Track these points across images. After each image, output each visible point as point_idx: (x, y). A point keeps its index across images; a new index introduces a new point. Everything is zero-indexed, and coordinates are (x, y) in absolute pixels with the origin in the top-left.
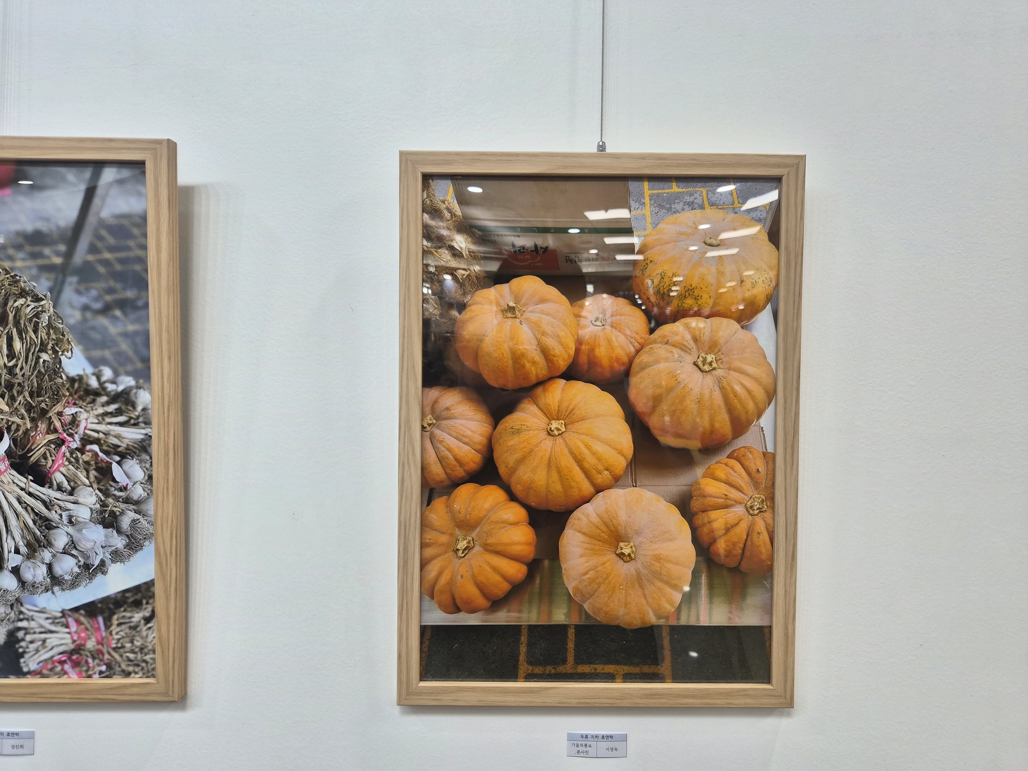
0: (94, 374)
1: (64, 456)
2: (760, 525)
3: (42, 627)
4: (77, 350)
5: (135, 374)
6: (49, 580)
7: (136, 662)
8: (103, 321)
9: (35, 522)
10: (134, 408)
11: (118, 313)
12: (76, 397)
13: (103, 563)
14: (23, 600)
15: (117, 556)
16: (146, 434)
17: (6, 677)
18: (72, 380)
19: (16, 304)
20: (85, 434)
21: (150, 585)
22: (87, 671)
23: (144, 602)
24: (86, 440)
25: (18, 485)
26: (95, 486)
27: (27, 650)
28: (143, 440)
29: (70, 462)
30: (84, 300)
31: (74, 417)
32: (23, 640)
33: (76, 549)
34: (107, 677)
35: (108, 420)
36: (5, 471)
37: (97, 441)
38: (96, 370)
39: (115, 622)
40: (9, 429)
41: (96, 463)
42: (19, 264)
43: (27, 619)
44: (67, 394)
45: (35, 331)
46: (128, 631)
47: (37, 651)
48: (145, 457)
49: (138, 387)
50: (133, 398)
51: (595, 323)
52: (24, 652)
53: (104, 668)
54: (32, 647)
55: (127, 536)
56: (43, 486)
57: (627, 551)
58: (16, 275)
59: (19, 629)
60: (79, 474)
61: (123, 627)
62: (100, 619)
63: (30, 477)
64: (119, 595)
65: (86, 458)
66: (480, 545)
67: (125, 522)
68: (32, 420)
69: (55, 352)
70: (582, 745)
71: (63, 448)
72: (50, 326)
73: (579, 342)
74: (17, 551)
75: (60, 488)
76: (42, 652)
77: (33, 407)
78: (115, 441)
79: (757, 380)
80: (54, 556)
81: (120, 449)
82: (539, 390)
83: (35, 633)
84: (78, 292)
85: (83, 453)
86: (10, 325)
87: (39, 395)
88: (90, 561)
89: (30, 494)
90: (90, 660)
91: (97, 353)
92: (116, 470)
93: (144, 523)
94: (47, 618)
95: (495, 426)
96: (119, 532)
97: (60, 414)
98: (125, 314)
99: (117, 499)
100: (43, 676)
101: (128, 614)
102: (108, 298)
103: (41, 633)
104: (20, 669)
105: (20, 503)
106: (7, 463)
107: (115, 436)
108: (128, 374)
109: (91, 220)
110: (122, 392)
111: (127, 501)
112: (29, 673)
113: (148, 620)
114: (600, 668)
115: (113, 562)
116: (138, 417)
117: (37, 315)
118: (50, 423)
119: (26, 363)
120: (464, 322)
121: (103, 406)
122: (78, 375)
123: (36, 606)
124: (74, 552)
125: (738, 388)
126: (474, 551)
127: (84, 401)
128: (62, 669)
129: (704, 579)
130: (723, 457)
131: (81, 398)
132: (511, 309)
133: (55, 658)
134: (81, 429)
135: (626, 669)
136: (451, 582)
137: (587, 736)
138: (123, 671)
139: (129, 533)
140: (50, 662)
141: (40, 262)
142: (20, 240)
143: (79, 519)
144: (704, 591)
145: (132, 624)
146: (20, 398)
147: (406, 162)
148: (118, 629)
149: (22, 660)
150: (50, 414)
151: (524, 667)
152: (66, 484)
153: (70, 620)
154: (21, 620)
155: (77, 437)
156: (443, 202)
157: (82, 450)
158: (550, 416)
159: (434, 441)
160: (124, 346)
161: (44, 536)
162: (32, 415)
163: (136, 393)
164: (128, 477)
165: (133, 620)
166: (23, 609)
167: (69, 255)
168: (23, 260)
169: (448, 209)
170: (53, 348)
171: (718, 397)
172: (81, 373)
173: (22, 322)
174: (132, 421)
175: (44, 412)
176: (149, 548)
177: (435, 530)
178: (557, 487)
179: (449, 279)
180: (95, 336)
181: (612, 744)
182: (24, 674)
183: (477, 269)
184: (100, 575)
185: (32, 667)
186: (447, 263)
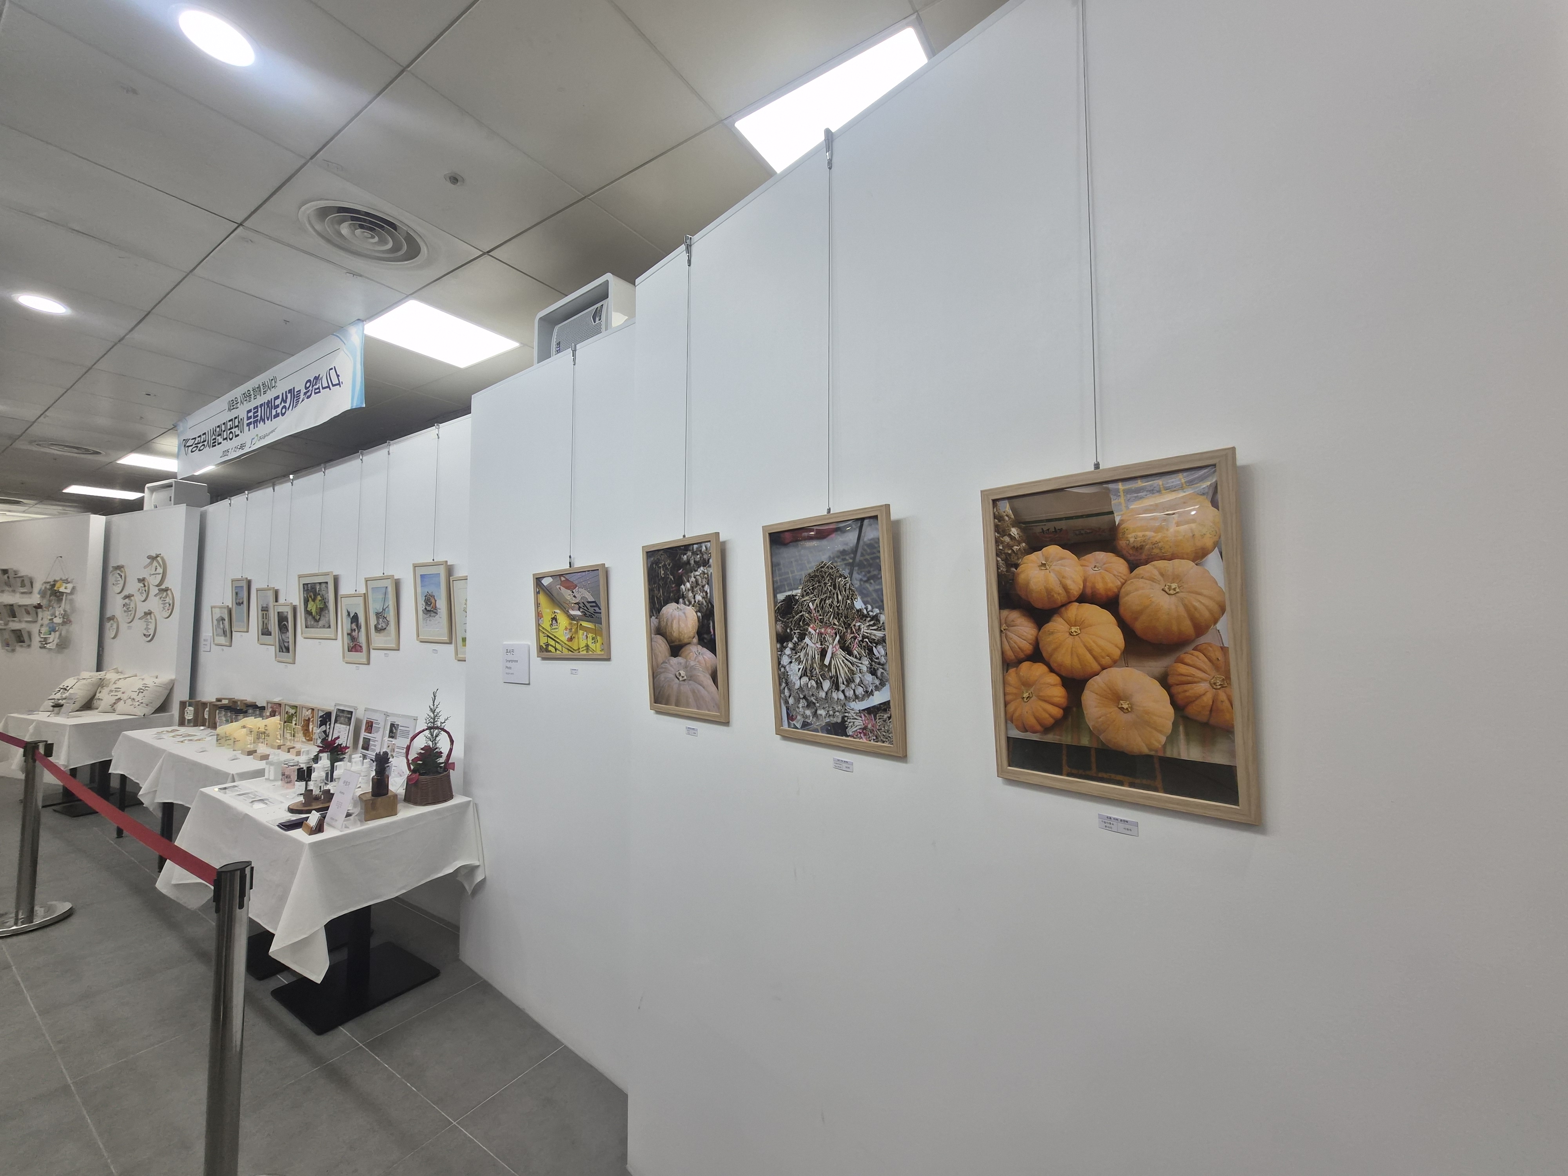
0: (865, 608)
1: (857, 643)
2: (1222, 696)
3: (853, 716)
4: (859, 598)
5: (879, 608)
6: (854, 696)
7: (886, 737)
8: (868, 585)
9: (848, 671)
10: (879, 622)
11: (872, 581)
12: (859, 618)
13: (872, 691)
14: (846, 705)
15: (877, 688)
16: (884, 634)
17: (842, 736)
18: (858, 611)
19: (839, 581)
20: (863, 634)
21: (889, 702)
22: (869, 738)
23: (888, 710)
24: (864, 637)
25: (842, 655)
26: (868, 657)
28: (883, 637)
29: (859, 646)
30: (860, 577)
32: (847, 721)
34: (876, 742)
35: (871, 628)
36: (838, 649)
37: (867, 637)
38: (866, 606)
39: (878, 718)
40: (839, 632)
41: (868, 647)
42: (839, 564)
43: (848, 713)
44: (857, 617)
45: (845, 591)
46: (882, 722)
48: (884, 644)
49: (881, 614)
50: (879, 618)
51: (1094, 569)
52: (848, 727)
53: (875, 738)
54: (850, 724)
55: (880, 679)
56: (850, 656)
57: (1125, 706)
58: (838, 569)
59: (846, 716)
60: (862, 651)
61: (880, 720)
62: (872, 716)
63: (846, 652)
64: (878, 706)
65: (864, 644)
66: (1036, 696)
67: (879, 674)
68: (846, 628)
69: (852, 599)
70: (1107, 823)
71: (856, 640)
72: (850, 589)
73: (1085, 581)
74: (843, 684)
75: (856, 657)
76: (853, 727)
77: (846, 623)
78: (874, 637)
79: (1211, 598)
80: (855, 686)
81: (875, 641)
82: (1063, 609)
83: (851, 719)
84: (858, 573)
86: (837, 589)
87: (848, 618)
88: (868, 690)
89: (846, 659)
91: (865, 599)
92: (875, 650)
93: (886, 674)
94: (854, 713)
95: (1039, 629)
96: (877, 677)
97: (855, 625)
98: (875, 582)
99: (875, 662)
100: (854, 738)
101: (882, 715)
102: (868, 575)
103: (853, 719)
104: (847, 733)
105: (843, 663)
106: (839, 646)
107: (874, 635)
108: (876, 608)
109: (861, 543)
110: (875, 615)
111: (879, 664)
112: (849, 736)
113: (890, 718)
114: (1113, 776)
115: (876, 691)
116: (881, 627)
117: (845, 585)
118: (852, 629)
119: (843, 604)
120: (1018, 574)
121: (869, 622)
123: (850, 707)
124: (862, 685)
125: (1196, 604)
126: (1032, 698)
128: (861, 736)
129: (1181, 728)
130: (1190, 649)
131: (861, 619)
132: (1043, 565)
133: (858, 731)
134: (862, 632)
135: (1131, 779)
136: (1021, 715)
137: (1110, 818)
138: (882, 740)
140: (856, 732)
141: (846, 562)
142: (839, 554)
143: (863, 671)
144: (1182, 736)
145: (884, 719)
146: (842, 619)
147: (984, 496)
148: (879, 721)
149: (847, 730)
150: (851, 626)
151: (1066, 768)
152: (858, 656)
153: (862, 714)
154: (846, 713)
155: (861, 635)
156: (1004, 512)
157: (862, 641)
158: (1071, 625)
159: (1007, 639)
160: (875, 595)
161: (852, 678)
162: (846, 626)
163: (880, 616)
164: (879, 653)
165: (884, 717)
166: (846, 708)
167: (854, 558)
168: (841, 562)
169: (1007, 516)
171: (1181, 609)
172: (861, 608)
173: (841, 588)
174: (879, 629)
176: (888, 686)
177: (1011, 686)
178: (1077, 665)
179: (1010, 552)
180: (865, 592)
181: (1127, 826)
182: (848, 736)
183: (1024, 544)
184: (871, 696)
185: (851, 733)
186: (1008, 543)
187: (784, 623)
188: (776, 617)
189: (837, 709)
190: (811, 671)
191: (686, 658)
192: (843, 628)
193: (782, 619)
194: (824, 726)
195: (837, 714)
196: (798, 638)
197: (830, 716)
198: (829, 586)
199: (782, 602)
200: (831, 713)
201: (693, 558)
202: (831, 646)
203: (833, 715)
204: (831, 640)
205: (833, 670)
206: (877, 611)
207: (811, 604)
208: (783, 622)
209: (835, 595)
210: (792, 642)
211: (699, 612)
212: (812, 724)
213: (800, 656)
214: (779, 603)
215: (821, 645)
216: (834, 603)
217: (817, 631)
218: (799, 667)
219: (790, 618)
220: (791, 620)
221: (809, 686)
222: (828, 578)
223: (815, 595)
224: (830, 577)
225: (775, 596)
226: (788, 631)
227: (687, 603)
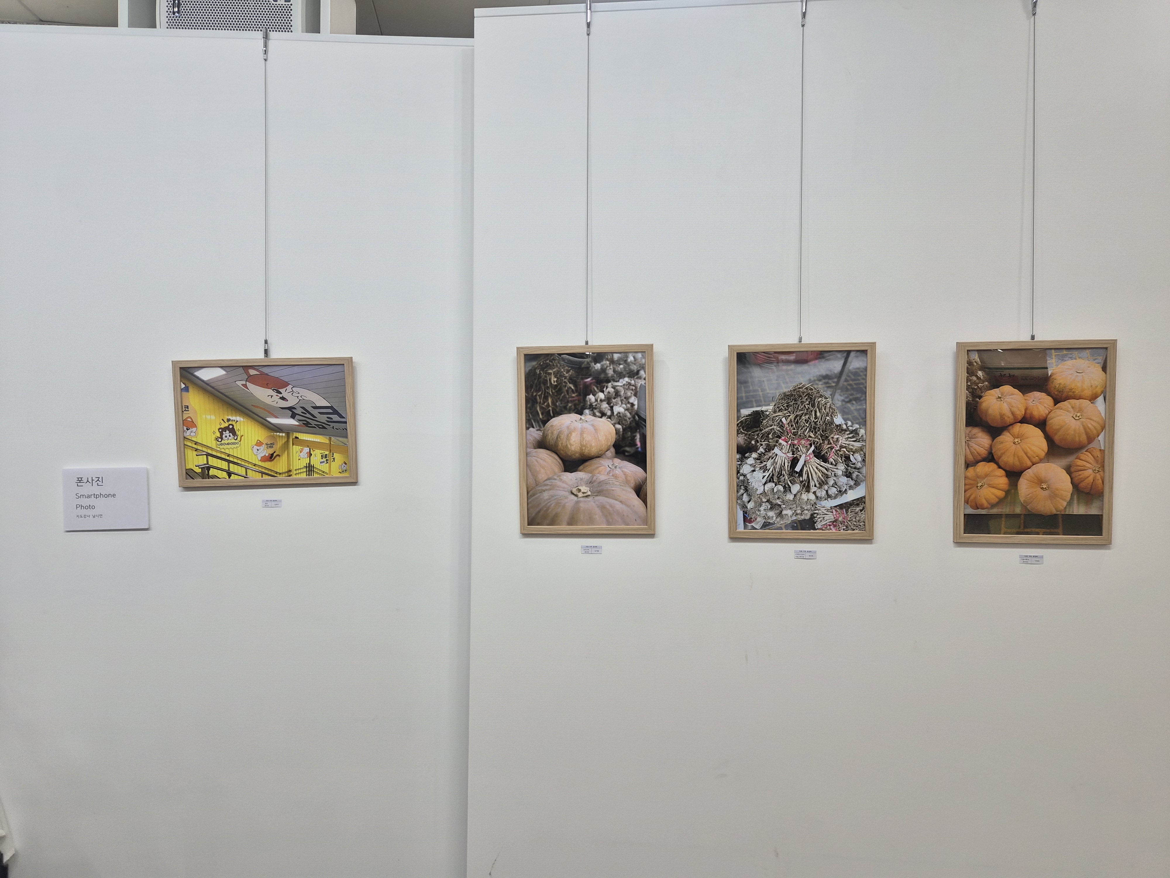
0: (845, 424)
1: (833, 452)
2: (1098, 477)
3: (823, 512)
4: (839, 416)
5: (859, 424)
6: (826, 496)
7: (857, 526)
8: (849, 405)
9: (822, 476)
10: (858, 435)
11: (854, 402)
12: (838, 432)
13: (846, 490)
14: (817, 503)
15: (851, 488)
16: (863, 445)
17: (810, 530)
18: (837, 426)
19: (818, 400)
20: (841, 445)
21: (864, 497)
22: (839, 528)
23: (860, 504)
24: (841, 447)
25: (816, 463)
26: (844, 463)
27: (817, 521)
28: (861, 447)
29: (836, 455)
30: (842, 398)
31: (837, 439)
32: (816, 517)
33: (837, 485)
34: (846, 531)
35: (849, 440)
36: (812, 458)
37: (845, 447)
38: (846, 422)
39: (850, 511)
40: (814, 443)
41: (845, 455)
42: (820, 386)
43: (818, 510)
44: (835, 431)
45: (825, 409)
46: (854, 514)
47: (821, 521)
48: (862, 453)
49: (860, 428)
50: (858, 432)
51: (1033, 402)
52: (816, 522)
53: (845, 528)
54: (819, 520)
55: (855, 481)
56: (826, 463)
57: (1044, 487)
58: (819, 390)
59: (815, 513)
60: (839, 459)
61: (852, 513)
62: (844, 510)
63: (821, 460)
64: (852, 502)
66: (987, 485)
67: (854, 476)
68: (823, 440)
69: (831, 416)
70: (1025, 559)
71: (833, 450)
72: (830, 407)
73: (1026, 410)
74: (815, 486)
75: (832, 464)
76: (823, 521)
77: (823, 436)
79: (1098, 423)
80: (829, 487)
81: (853, 450)
82: (1011, 427)
83: (821, 515)
84: (840, 395)
85: (840, 452)
86: (816, 407)
87: (825, 431)
88: (841, 490)
89: (821, 466)
90: (840, 525)
91: (845, 416)
92: (852, 458)
93: (861, 476)
94: (825, 510)
95: (993, 441)
96: (852, 479)
97: (833, 438)
98: (856, 402)
99: (852, 467)
100: (823, 530)
101: (854, 508)
102: (851, 397)
103: (823, 515)
104: (815, 527)
105: (817, 469)
106: (813, 455)
107: (852, 446)
108: (857, 423)
109: (846, 370)
110: (855, 430)
111: (855, 468)
112: (818, 529)
113: (861, 511)
114: (1034, 530)
115: (850, 490)
116: (860, 439)
117: (826, 404)
118: (829, 441)
119: (821, 420)
120: (982, 403)
121: (848, 435)
122: (839, 424)
123: (821, 505)
124: (836, 486)
125: (1090, 425)
126: (984, 486)
127: (841, 433)
128: (830, 528)
129: (1075, 497)
130: (1084, 451)
131: (840, 432)
132: (999, 398)
133: (827, 524)
134: (840, 443)
135: (1044, 530)
136: (975, 498)
137: (1027, 556)
138: (852, 529)
139: (855, 480)
140: (826, 525)
141: (828, 385)
142: (821, 378)
143: (838, 475)
144: (1075, 501)
145: (856, 512)
146: (819, 432)
147: (959, 346)
148: (851, 514)
149: (815, 524)
150: (829, 438)
151: (1004, 530)
152: (834, 462)
153: (834, 511)
154: (816, 510)
155: (838, 446)
156: (974, 360)
157: (840, 450)
158: (1015, 437)
159: (969, 447)
160: (856, 414)
161: (826, 481)
162: (823, 438)
163: (859, 430)
164: (856, 460)
165: (856, 510)
166: (817, 506)
167: (837, 383)
168: (822, 385)
169: (975, 362)
170: (831, 415)
171: (1082, 428)
173: (820, 406)
174: (858, 440)
175: (827, 437)
176: (862, 485)
177: (970, 479)
178: (1017, 463)
179: (976, 387)
180: (846, 410)
181: (1037, 559)
182: (816, 529)
183: (986, 383)
184: (845, 494)
185: (819, 527)
186: (975, 381)
187: (748, 436)
188: (738, 431)
189: (806, 508)
190: (778, 478)
191: (591, 472)
192: (819, 439)
193: (746, 432)
194: (789, 523)
195: (806, 512)
196: (765, 449)
197: (797, 514)
198: (807, 404)
199: (747, 416)
200: (799, 512)
201: (611, 367)
202: (803, 456)
203: (801, 514)
204: (804, 450)
205: (805, 476)
206: (857, 426)
207: (784, 420)
208: (746, 435)
209: (813, 413)
210: (757, 452)
211: (619, 424)
212: (774, 523)
213: (766, 465)
214: (742, 418)
215: (793, 454)
216: (811, 419)
217: (790, 443)
218: (764, 474)
219: (757, 431)
220: (757, 433)
221: (775, 490)
222: (806, 398)
223: (789, 412)
224: (809, 397)
225: (738, 411)
226: (753, 442)
227: (598, 414)
